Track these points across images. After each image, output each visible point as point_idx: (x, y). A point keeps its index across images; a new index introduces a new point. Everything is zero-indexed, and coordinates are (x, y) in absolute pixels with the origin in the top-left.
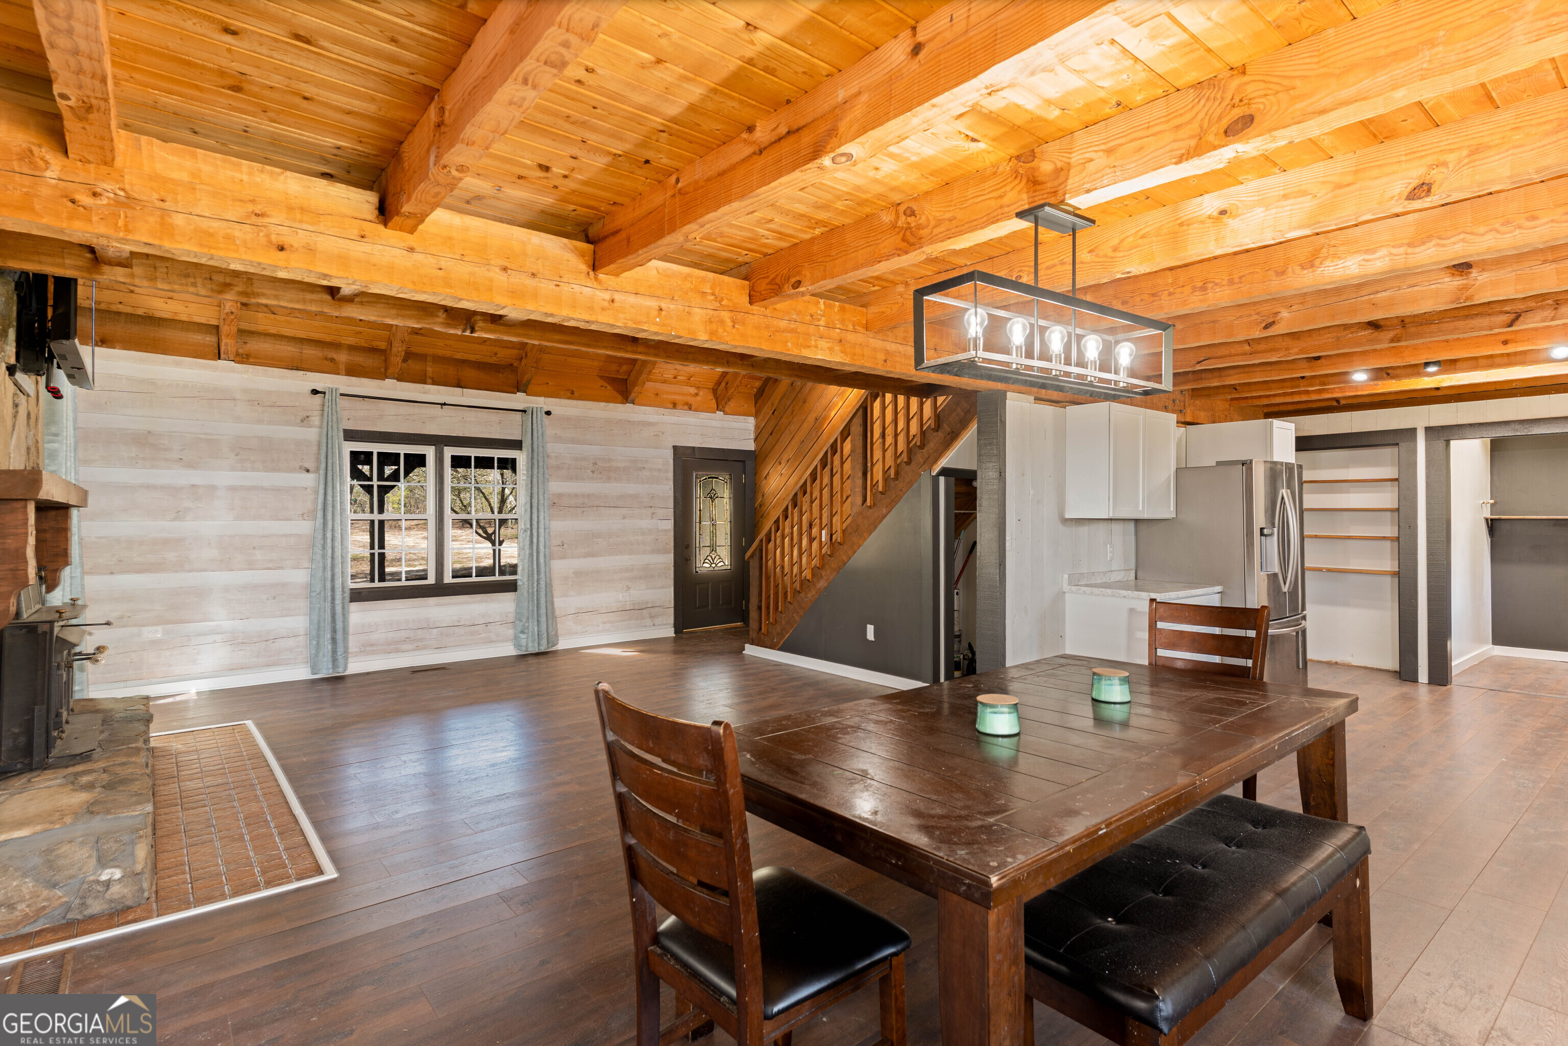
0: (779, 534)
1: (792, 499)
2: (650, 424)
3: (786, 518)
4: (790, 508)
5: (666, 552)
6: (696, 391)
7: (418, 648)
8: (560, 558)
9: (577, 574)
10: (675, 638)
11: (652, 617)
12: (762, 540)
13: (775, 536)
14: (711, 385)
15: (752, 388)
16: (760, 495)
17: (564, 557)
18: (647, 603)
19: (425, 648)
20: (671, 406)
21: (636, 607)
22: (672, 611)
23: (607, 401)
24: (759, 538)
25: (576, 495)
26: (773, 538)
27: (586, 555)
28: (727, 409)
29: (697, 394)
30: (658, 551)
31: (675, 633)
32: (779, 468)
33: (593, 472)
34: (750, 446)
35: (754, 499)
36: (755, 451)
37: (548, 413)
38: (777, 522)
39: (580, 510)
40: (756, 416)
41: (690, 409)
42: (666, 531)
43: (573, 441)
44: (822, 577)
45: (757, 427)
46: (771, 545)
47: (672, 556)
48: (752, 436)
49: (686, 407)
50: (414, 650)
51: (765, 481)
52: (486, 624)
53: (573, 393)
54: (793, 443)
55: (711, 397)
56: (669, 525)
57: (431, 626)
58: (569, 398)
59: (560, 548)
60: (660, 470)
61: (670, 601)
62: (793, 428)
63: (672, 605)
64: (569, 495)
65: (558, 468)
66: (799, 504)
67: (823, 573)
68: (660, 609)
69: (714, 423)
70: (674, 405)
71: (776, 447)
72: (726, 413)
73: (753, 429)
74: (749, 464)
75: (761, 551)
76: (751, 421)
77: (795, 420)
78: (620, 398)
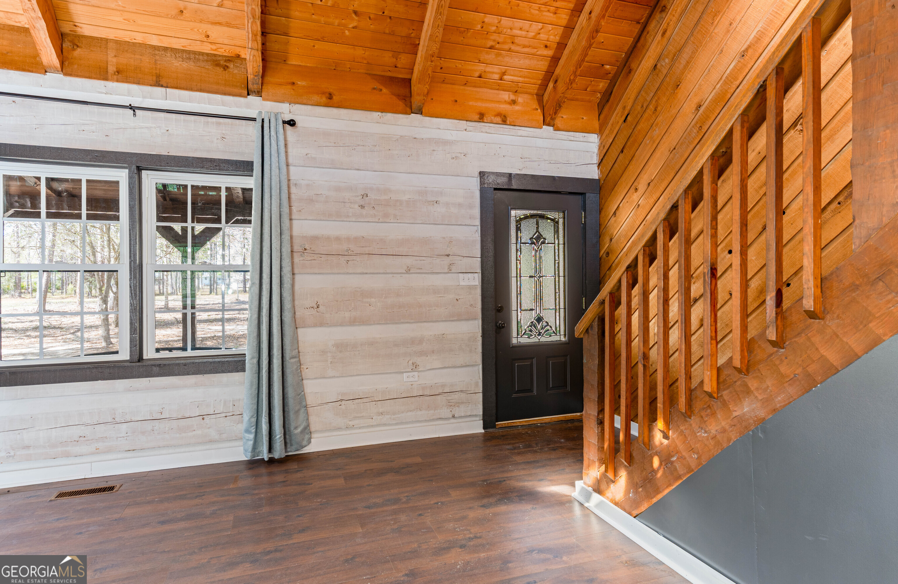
0: (636, 290)
1: (666, 219)
2: (446, 142)
3: (652, 258)
4: (660, 237)
5: (471, 318)
6: (512, 97)
7: (98, 452)
8: (315, 326)
9: (341, 346)
10: (484, 435)
11: (450, 405)
12: (603, 302)
13: (629, 295)
14: (534, 89)
15: (595, 92)
16: (607, 239)
17: (322, 324)
18: (443, 386)
19: (109, 450)
20: (477, 117)
21: (427, 392)
22: (480, 397)
23: (383, 110)
24: (599, 297)
25: (338, 239)
26: (624, 299)
27: (353, 322)
28: (558, 122)
29: (514, 102)
30: (458, 317)
31: (484, 428)
32: (635, 197)
33: (362, 207)
34: (593, 173)
35: (598, 244)
36: (599, 180)
37: (292, 123)
38: (632, 267)
39: (343, 259)
40: (600, 132)
41: (504, 122)
42: (471, 288)
43: (334, 165)
44: (748, 392)
45: (601, 146)
46: (622, 310)
47: (479, 322)
48: (595, 160)
49: (499, 119)
50: (92, 454)
51: (613, 219)
52: (203, 417)
53: (330, 97)
54: (657, 154)
55: (535, 105)
56: (476, 280)
57: (118, 420)
58: (326, 105)
59: (314, 312)
60: (460, 205)
61: (477, 384)
62: (656, 132)
63: (481, 390)
64: (328, 239)
65: (310, 201)
66: (681, 225)
67: (753, 384)
68: (463, 395)
69: (540, 142)
70: (481, 117)
71: (631, 167)
72: (557, 129)
73: (596, 150)
74: (591, 197)
75: (602, 320)
76: (594, 138)
77: (660, 119)
78: (401, 105)
